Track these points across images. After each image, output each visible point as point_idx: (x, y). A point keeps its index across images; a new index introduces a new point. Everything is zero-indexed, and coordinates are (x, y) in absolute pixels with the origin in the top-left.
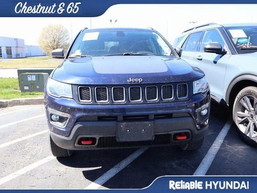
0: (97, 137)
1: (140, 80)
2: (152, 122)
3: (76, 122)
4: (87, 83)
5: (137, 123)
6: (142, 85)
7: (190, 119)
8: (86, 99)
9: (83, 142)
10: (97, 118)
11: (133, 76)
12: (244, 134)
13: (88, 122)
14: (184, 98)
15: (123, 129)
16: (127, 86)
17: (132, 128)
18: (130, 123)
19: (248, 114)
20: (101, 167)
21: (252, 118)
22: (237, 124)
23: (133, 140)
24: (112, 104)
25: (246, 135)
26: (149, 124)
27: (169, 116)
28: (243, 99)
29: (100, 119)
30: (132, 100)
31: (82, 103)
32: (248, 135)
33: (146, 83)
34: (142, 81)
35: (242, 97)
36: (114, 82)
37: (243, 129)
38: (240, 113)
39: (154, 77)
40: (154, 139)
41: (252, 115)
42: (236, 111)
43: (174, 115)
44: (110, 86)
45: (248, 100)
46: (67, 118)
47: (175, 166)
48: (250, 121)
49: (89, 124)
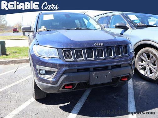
0: (76, 83)
1: (102, 44)
2: (111, 71)
3: (63, 74)
4: (69, 47)
5: (102, 72)
6: (104, 47)
7: (130, 67)
8: (69, 58)
9: (66, 87)
10: (77, 70)
11: (97, 42)
12: (144, 75)
13: (71, 73)
14: (127, 54)
15: (94, 77)
16: (94, 48)
17: (100, 75)
18: (98, 72)
19: (146, 63)
20: (70, 103)
21: (148, 65)
22: (138, 69)
23: (100, 83)
24: (87, 60)
25: (145, 76)
26: (109, 72)
27: (119, 66)
28: (143, 55)
29: (79, 71)
30: (98, 57)
31: (67, 61)
32: (146, 75)
33: (105, 46)
34: (103, 45)
35: (142, 54)
36: (86, 46)
37: (142, 72)
38: (140, 63)
39: (109, 42)
40: (111, 81)
41: (148, 64)
42: (138, 62)
43: (122, 66)
44: (84, 49)
45: (146, 55)
46: (55, 72)
47: (115, 97)
48: (147, 67)
49: (72, 75)
